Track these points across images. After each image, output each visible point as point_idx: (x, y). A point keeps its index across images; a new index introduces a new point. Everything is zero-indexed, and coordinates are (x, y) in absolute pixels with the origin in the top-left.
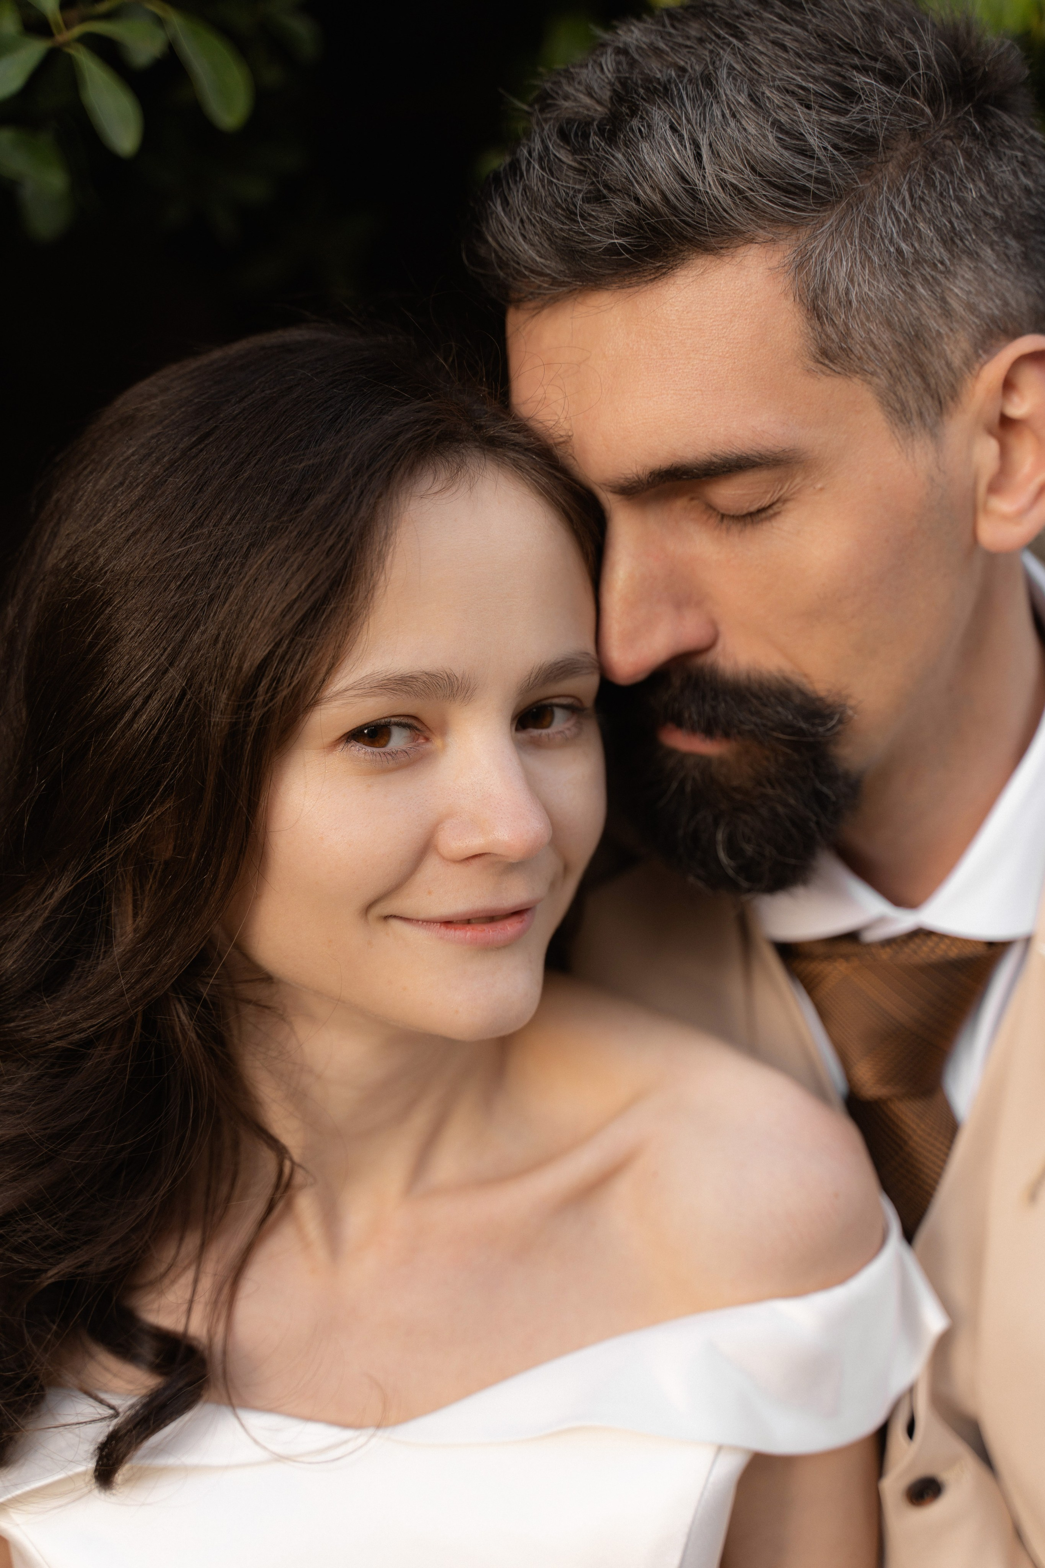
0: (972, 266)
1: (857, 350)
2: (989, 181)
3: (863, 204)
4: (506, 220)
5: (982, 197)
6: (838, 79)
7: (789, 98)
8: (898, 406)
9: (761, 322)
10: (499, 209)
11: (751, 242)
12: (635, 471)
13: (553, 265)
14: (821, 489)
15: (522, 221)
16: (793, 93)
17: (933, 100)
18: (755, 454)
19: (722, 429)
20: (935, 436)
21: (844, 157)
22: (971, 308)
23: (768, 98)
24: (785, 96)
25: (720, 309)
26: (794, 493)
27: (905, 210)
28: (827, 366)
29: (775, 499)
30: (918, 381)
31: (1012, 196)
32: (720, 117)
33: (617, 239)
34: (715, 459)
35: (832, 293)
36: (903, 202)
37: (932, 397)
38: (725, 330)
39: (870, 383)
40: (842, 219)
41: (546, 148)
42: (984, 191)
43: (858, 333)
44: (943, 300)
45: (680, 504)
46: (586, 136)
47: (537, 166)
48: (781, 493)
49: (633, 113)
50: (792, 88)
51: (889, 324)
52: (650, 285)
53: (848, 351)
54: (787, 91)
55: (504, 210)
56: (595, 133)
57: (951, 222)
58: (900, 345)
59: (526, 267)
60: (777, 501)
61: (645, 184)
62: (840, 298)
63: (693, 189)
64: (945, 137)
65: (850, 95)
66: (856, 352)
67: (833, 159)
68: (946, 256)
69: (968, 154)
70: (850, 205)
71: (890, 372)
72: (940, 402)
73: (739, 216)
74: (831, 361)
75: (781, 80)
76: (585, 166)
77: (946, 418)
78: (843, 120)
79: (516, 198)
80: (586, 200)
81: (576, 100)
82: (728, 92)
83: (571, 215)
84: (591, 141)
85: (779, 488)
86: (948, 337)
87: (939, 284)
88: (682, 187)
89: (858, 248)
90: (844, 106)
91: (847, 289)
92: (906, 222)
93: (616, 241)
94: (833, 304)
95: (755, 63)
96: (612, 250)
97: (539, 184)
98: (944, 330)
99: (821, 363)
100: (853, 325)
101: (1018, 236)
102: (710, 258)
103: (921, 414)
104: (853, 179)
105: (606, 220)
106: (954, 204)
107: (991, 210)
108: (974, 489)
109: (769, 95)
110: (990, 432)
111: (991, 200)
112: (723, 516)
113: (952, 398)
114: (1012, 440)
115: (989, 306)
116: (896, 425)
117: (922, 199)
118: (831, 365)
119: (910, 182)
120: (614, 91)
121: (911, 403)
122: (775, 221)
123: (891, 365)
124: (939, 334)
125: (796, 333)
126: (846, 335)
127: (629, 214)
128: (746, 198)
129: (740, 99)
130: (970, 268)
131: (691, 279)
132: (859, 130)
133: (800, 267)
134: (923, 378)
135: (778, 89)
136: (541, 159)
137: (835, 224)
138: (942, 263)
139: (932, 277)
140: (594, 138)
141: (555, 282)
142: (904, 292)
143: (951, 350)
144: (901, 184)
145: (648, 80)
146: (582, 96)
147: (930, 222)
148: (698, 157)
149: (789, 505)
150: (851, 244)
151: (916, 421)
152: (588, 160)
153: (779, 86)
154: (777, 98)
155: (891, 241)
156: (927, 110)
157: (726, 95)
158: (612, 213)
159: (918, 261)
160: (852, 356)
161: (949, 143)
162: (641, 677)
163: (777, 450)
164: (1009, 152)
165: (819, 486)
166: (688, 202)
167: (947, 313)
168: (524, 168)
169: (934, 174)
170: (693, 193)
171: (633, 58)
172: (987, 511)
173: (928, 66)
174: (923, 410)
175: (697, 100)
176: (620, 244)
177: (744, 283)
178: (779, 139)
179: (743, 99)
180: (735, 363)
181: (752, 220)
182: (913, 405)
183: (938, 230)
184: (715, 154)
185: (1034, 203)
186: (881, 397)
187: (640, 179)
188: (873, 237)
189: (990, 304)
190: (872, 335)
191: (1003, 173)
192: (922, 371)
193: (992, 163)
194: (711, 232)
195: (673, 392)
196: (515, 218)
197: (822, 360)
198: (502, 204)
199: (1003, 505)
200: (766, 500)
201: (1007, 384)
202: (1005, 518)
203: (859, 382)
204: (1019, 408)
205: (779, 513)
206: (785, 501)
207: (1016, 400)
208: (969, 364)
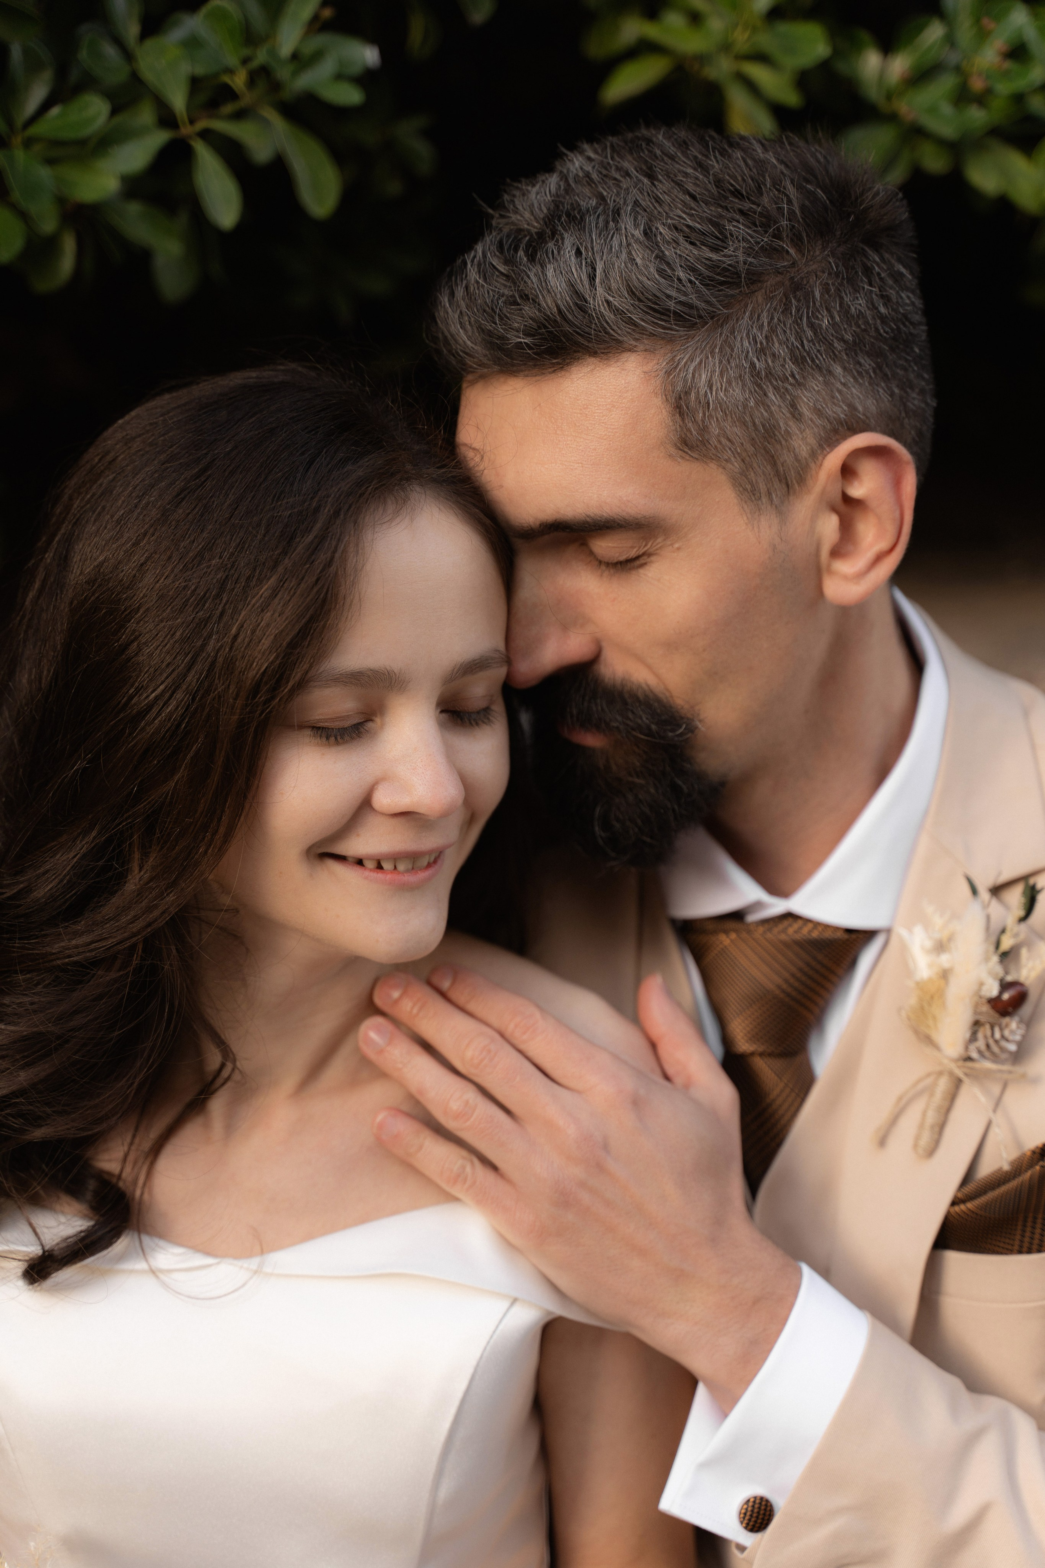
0: (820, 378)
1: (714, 441)
2: (844, 311)
3: (725, 328)
5: (834, 323)
7: (677, 235)
8: (749, 487)
9: (634, 414)
14: (678, 549)
16: (682, 231)
18: (620, 518)
19: (595, 496)
20: (781, 513)
22: (819, 412)
23: (661, 233)
24: (675, 233)
26: (657, 550)
27: (762, 333)
28: (687, 453)
29: (642, 552)
30: (768, 468)
31: (866, 322)
33: (523, 339)
34: (588, 519)
35: (693, 395)
36: (761, 327)
37: (780, 481)
38: (604, 417)
39: (724, 468)
41: (486, 254)
42: (838, 319)
43: (715, 430)
44: (793, 406)
45: (572, 547)
46: (516, 249)
48: (646, 548)
49: (554, 236)
50: (681, 225)
51: (742, 422)
53: (703, 442)
54: (678, 229)
55: (449, 301)
56: (523, 248)
57: (802, 344)
58: (753, 440)
60: (644, 554)
61: (547, 297)
62: (699, 400)
63: (585, 306)
66: (711, 442)
68: (797, 372)
69: (826, 288)
70: (714, 327)
71: (743, 460)
72: (788, 486)
73: (620, 329)
74: (690, 449)
75: (673, 218)
76: (511, 275)
77: (793, 497)
78: (717, 256)
79: (459, 293)
80: (507, 303)
81: (520, 214)
82: (628, 226)
83: (493, 314)
84: (519, 255)
85: (643, 545)
86: (796, 434)
87: (790, 393)
88: (577, 304)
89: (717, 361)
90: (719, 243)
92: (761, 343)
93: (522, 340)
94: (693, 404)
96: (519, 346)
98: (793, 429)
99: (681, 450)
100: (710, 422)
102: (597, 360)
103: (770, 494)
105: (517, 322)
106: (809, 328)
107: (842, 335)
108: (818, 553)
109: (662, 231)
110: (834, 509)
111: (844, 327)
112: (600, 562)
113: (799, 484)
114: (853, 517)
115: (834, 410)
116: (746, 502)
117: (778, 325)
118: (690, 452)
119: (770, 310)
120: (550, 211)
121: (760, 484)
123: (744, 455)
124: (788, 432)
125: (661, 424)
126: (704, 429)
127: (534, 320)
128: (625, 316)
129: (636, 235)
130: (820, 381)
131: (583, 374)
132: (729, 265)
133: (668, 373)
134: (773, 465)
135: (671, 227)
136: (480, 264)
137: (700, 341)
138: (794, 376)
139: (783, 387)
140: (521, 253)
141: (482, 365)
142: (757, 399)
143: (799, 445)
144: (762, 311)
145: (573, 207)
146: (526, 212)
147: (784, 345)
148: (592, 278)
149: (653, 558)
151: (764, 500)
152: (514, 270)
153: (670, 223)
154: (667, 234)
155: (746, 358)
156: (792, 252)
157: (625, 228)
158: (522, 317)
159: (769, 374)
160: (709, 446)
163: (639, 516)
164: (866, 287)
165: (676, 545)
167: (796, 414)
169: (792, 304)
170: (584, 309)
171: (569, 185)
172: (831, 572)
173: (792, 216)
174: (772, 491)
176: (526, 343)
177: (623, 381)
178: (658, 269)
179: (638, 233)
180: (610, 444)
182: (762, 487)
183: (790, 350)
184: (606, 279)
186: (734, 479)
187: (545, 295)
190: (726, 431)
191: (858, 304)
192: (773, 460)
193: (848, 296)
194: (597, 341)
197: (682, 448)
199: (844, 567)
200: (633, 553)
201: (847, 471)
202: (846, 578)
203: (715, 467)
204: (857, 491)
205: (645, 564)
206: (650, 555)
207: (856, 483)
208: (813, 455)
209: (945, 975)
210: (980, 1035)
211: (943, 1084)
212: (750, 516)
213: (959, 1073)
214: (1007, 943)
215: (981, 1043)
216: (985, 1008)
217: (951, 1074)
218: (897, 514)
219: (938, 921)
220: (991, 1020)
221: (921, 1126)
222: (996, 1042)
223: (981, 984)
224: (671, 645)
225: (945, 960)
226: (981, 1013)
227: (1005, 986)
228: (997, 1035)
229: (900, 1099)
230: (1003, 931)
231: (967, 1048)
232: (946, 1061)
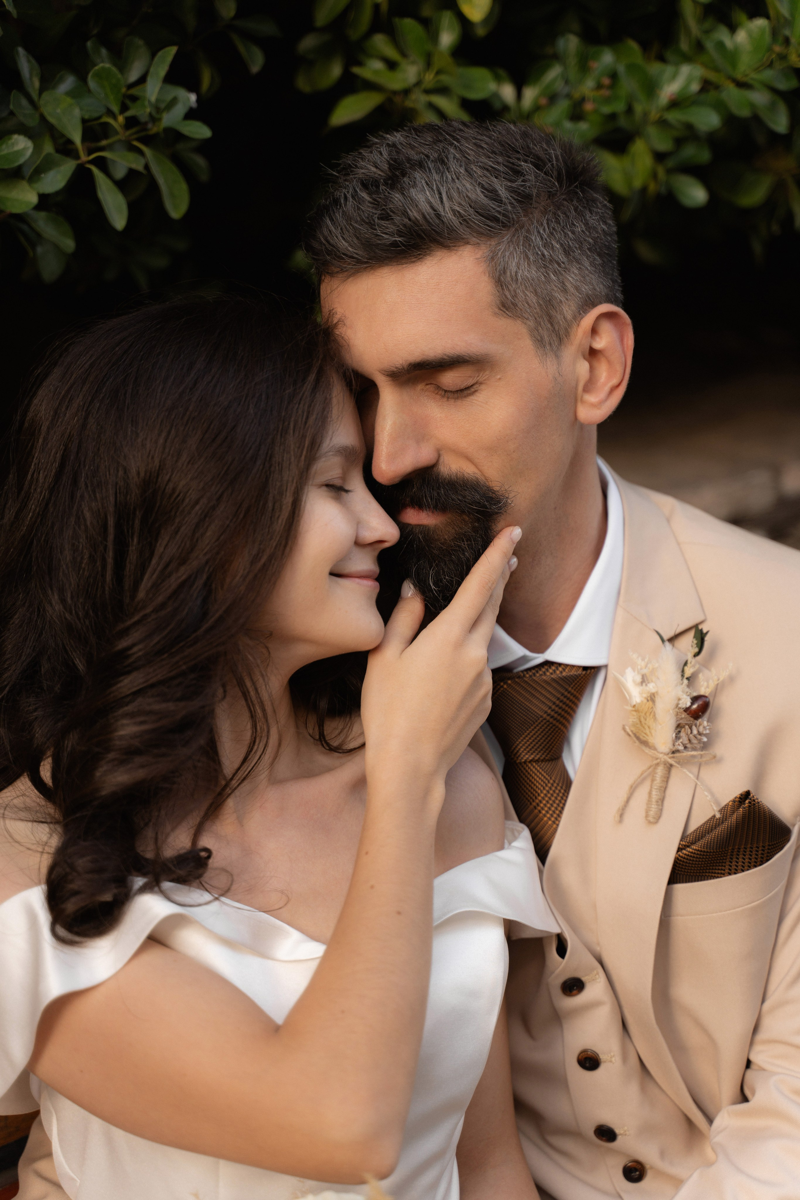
0: (578, 266)
1: (520, 304)
2: (586, 224)
3: (524, 229)
4: (333, 228)
5: (583, 231)
6: (511, 165)
7: (485, 172)
8: (539, 338)
9: (471, 287)
10: (329, 222)
11: (468, 244)
12: (401, 362)
13: (361, 253)
14: (500, 379)
15: (341, 229)
16: (487, 170)
17: (559, 179)
18: (467, 355)
20: (557, 357)
21: (517, 203)
22: (577, 288)
24: (484, 171)
25: (450, 278)
26: (485, 380)
27: (545, 233)
28: (504, 312)
29: (475, 382)
30: (549, 326)
31: (597, 232)
32: (451, 179)
33: (397, 238)
34: (445, 357)
35: (508, 273)
36: (544, 230)
37: (557, 335)
38: (452, 290)
39: (525, 324)
40: (514, 235)
41: (356, 191)
42: (584, 229)
43: (521, 296)
44: (563, 283)
45: (420, 386)
46: (378, 187)
47: (351, 199)
48: (478, 378)
49: (404, 174)
50: (487, 167)
51: (536, 293)
52: (411, 265)
53: (515, 305)
54: (485, 168)
56: (383, 185)
57: (568, 242)
58: (541, 305)
59: (344, 254)
60: (476, 383)
61: (413, 210)
62: (512, 276)
63: (438, 214)
64: (564, 199)
65: (518, 173)
66: (519, 305)
67: (511, 203)
68: (565, 260)
69: (576, 210)
70: (516, 230)
71: (536, 319)
72: (560, 338)
73: (462, 230)
74: (507, 310)
75: (481, 162)
76: (377, 201)
77: (562, 347)
78: (514, 185)
79: (339, 216)
80: (381, 218)
81: (367, 169)
82: (454, 167)
83: (371, 225)
84: (381, 189)
85: (477, 376)
86: (565, 303)
87: (562, 275)
88: (434, 214)
89: (522, 251)
90: (513, 178)
91: (516, 272)
94: (509, 279)
95: (467, 154)
96: (395, 244)
97: (352, 210)
98: (563, 299)
99: (502, 310)
100: (518, 291)
101: (599, 255)
102: (445, 251)
103: (550, 344)
104: (521, 216)
105: (392, 228)
106: (569, 233)
107: (587, 239)
108: (576, 388)
109: (475, 170)
110: (585, 358)
111: (588, 233)
112: (446, 391)
113: (566, 336)
114: (596, 364)
115: (586, 289)
116: (538, 348)
117: (554, 229)
118: (506, 312)
119: (548, 220)
120: (389, 164)
121: (545, 337)
122: (480, 234)
123: (536, 316)
124: (561, 301)
125: (489, 293)
126: (515, 296)
127: (405, 226)
128: (465, 220)
129: (461, 171)
130: (577, 268)
131: (434, 262)
132: (522, 190)
133: (492, 258)
134: (552, 325)
135: (480, 167)
136: (353, 197)
137: (510, 238)
138: (563, 263)
139: (558, 270)
140: (382, 187)
141: (359, 262)
142: (545, 276)
143: (566, 310)
144: (543, 221)
145: (409, 160)
146: (371, 167)
147: (558, 242)
148: (441, 197)
149: (483, 387)
150: (518, 249)
151: (548, 347)
152: (380, 198)
153: (480, 166)
154: (479, 172)
155: (539, 248)
156: (556, 184)
157: (453, 167)
158: (394, 224)
159: (552, 261)
160: (517, 308)
161: (565, 203)
162: (397, 480)
163: (478, 354)
164: (595, 210)
166: (437, 221)
167: (565, 290)
168: (342, 201)
169: (559, 216)
170: (438, 216)
171: (398, 148)
172: (582, 401)
173: (557, 160)
174: (552, 342)
175: (438, 171)
176: (400, 241)
177: (462, 266)
178: (482, 192)
179: (462, 170)
181: (470, 233)
182: (546, 339)
183: (561, 245)
184: (450, 198)
185: (608, 239)
186: (531, 332)
187: (411, 208)
188: (530, 245)
189: (586, 287)
190: (527, 298)
191: (592, 220)
192: (551, 319)
193: (588, 215)
194: (448, 237)
195: (423, 321)
196: (338, 228)
197: (502, 309)
198: (330, 220)
199: (591, 398)
200: (470, 382)
201: (594, 331)
202: (593, 405)
203: (520, 323)
204: (599, 344)
205: (476, 391)
206: (481, 383)
207: (598, 339)
208: (575, 318)
209: (652, 698)
210: (683, 734)
211: (660, 771)
212: (541, 357)
213: (671, 761)
214: (688, 671)
215: (684, 738)
216: (684, 715)
217: (665, 763)
218: (623, 359)
219: (641, 663)
220: (689, 722)
221: (649, 801)
222: (695, 736)
223: (679, 699)
224: (491, 449)
225: (651, 687)
226: (682, 719)
227: (695, 699)
228: (695, 732)
229: (631, 787)
230: (686, 664)
231: (674, 745)
232: (661, 756)
